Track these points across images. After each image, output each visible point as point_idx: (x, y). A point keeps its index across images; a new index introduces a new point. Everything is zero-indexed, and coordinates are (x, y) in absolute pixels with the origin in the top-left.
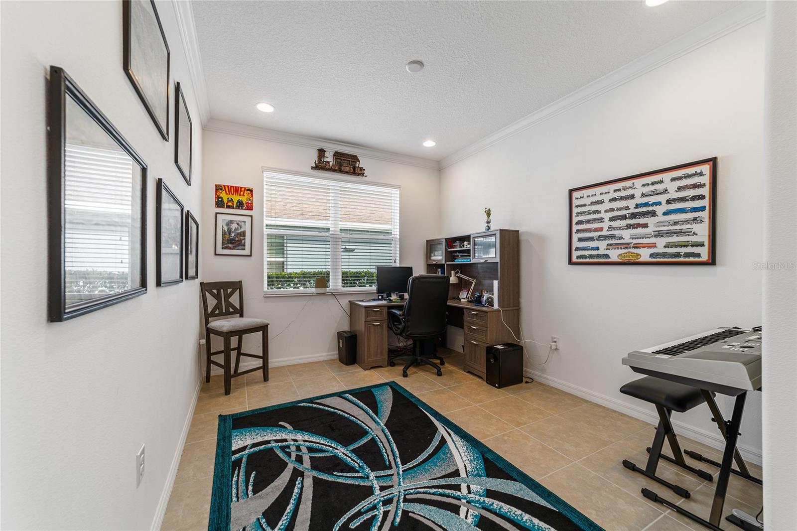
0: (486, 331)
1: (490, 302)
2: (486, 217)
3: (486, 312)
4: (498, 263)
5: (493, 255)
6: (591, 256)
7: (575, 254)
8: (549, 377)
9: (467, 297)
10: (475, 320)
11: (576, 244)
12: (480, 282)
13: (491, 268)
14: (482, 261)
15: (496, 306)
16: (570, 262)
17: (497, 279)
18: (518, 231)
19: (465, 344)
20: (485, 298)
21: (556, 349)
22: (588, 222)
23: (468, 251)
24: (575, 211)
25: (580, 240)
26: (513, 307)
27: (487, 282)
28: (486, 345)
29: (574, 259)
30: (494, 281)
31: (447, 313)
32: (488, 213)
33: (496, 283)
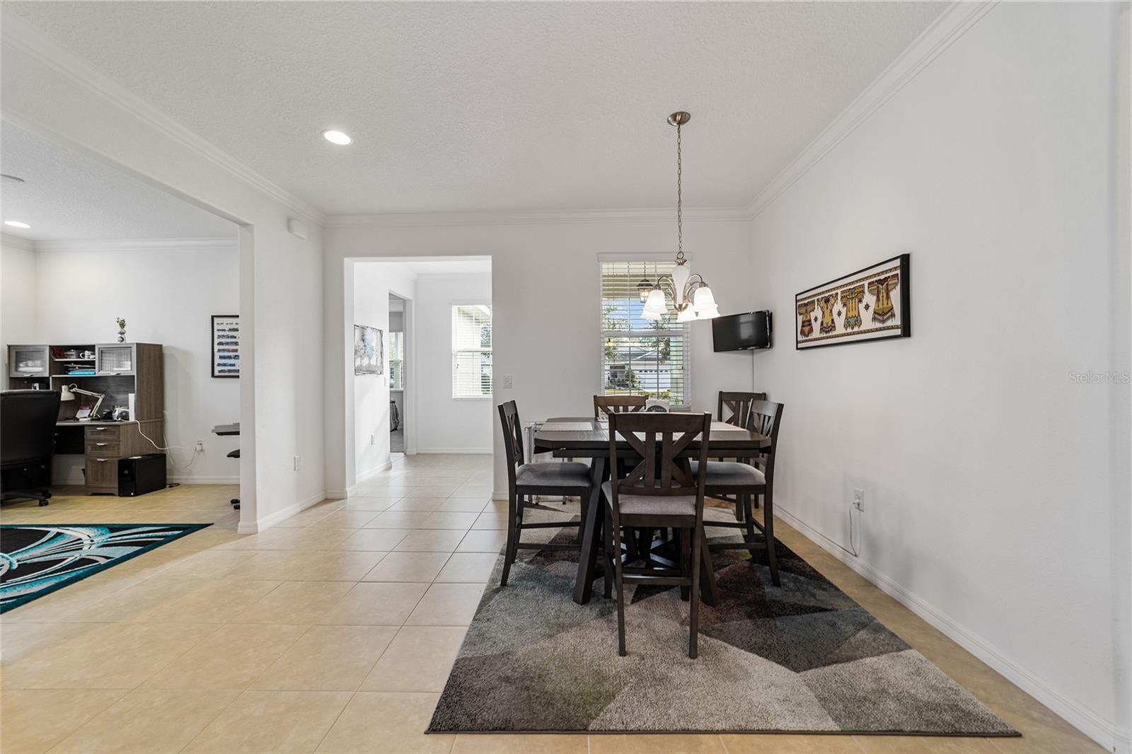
0: (118, 445)
1: (125, 416)
2: (119, 329)
3: (119, 426)
4: (134, 376)
5: (128, 367)
6: (230, 371)
7: (217, 369)
8: (196, 477)
9: (89, 416)
10: (102, 436)
11: (217, 361)
12: (112, 397)
13: (125, 382)
14: (114, 374)
15: (132, 418)
16: (213, 375)
17: (134, 392)
18: (161, 346)
19: (86, 465)
20: (117, 413)
21: (202, 450)
22: (227, 344)
23: (92, 363)
24: (216, 334)
25: (221, 357)
26: (156, 418)
27: (121, 397)
28: (118, 459)
29: (216, 373)
30: (130, 395)
31: (56, 434)
32: (122, 325)
33: (132, 397)
